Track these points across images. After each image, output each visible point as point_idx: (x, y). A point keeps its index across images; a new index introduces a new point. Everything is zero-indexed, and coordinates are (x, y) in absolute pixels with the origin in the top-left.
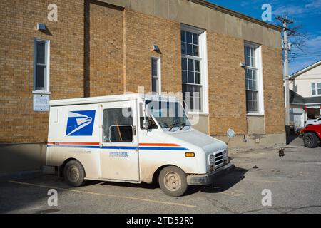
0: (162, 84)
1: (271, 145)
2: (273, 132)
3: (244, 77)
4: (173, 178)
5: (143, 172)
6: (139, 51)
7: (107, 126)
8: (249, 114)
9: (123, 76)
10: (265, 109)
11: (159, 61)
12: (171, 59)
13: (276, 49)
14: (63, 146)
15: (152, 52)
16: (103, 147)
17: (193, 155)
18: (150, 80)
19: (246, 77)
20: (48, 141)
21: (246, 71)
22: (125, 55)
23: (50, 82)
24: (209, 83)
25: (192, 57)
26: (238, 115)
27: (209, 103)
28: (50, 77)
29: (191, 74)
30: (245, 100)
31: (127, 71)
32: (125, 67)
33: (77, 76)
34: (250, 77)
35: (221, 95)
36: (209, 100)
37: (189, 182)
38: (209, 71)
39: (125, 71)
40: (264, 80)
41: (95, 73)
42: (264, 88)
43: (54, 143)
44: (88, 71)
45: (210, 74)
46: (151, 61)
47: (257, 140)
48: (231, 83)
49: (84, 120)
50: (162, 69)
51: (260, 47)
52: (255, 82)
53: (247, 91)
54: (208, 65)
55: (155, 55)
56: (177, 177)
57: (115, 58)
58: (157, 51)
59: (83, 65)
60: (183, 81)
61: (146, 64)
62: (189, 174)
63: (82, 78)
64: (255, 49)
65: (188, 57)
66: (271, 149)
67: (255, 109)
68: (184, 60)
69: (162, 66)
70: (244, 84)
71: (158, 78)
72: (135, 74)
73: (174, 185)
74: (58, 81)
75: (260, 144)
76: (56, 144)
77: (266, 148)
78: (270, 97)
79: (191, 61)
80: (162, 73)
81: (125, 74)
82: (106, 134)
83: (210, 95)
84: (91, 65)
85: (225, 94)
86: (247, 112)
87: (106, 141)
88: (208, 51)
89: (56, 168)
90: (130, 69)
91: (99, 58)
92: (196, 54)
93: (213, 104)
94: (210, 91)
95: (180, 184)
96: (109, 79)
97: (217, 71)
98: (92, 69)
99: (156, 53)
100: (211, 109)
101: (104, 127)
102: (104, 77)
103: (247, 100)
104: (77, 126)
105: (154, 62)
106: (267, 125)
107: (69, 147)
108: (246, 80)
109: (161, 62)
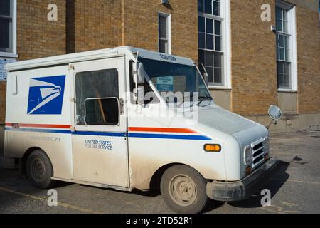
0: (172, 48)
1: (304, 128)
2: (307, 112)
3: (274, 44)
4: (183, 184)
5: (135, 174)
6: (143, 4)
7: (81, 100)
8: (279, 89)
9: (120, 37)
10: (299, 83)
11: (169, 18)
12: (184, 17)
13: (312, 11)
14: (24, 130)
15: (160, 5)
16: (76, 132)
17: (217, 148)
18: (157, 43)
19: (277, 45)
20: (6, 122)
21: (277, 37)
22: (123, 9)
23: (17, 40)
24: (232, 50)
25: (212, 16)
26: (267, 91)
27: (233, 74)
28: (17, 34)
29: (210, 38)
30: (275, 72)
31: (125, 29)
32: (123, 24)
33: (56, 33)
34: (282, 45)
35: (248, 65)
36: (232, 70)
37: (210, 194)
38: (232, 35)
39: (123, 30)
40: (298, 48)
41: (82, 31)
42: (298, 59)
43: (12, 125)
44: (73, 28)
45: (234, 38)
46: (158, 17)
47: (289, 122)
48: (259, 50)
49: (50, 91)
50: (172, 29)
51: (294, 8)
52: (286, 50)
53: (277, 61)
54: (232, 26)
55: (163, 11)
56: (190, 183)
57: (109, 12)
58: (166, 5)
59: (64, 20)
60: (199, 47)
61: (152, 21)
62: (211, 181)
63: (64, 36)
64: (287, 11)
65: (207, 15)
66: (305, 132)
67: (287, 84)
68: (201, 20)
69: (172, 25)
70: (274, 52)
71: (167, 41)
72: (137, 33)
73: (186, 196)
74: (28, 39)
75: (292, 126)
76: (16, 126)
77: (299, 131)
78: (304, 69)
79: (210, 21)
80: (172, 34)
81: (123, 34)
82: (79, 111)
83: (233, 65)
84: (77, 20)
85: (252, 64)
86: (278, 88)
87: (80, 123)
88: (232, 9)
89: (17, 160)
90: (130, 27)
91: (87, 11)
92: (217, 13)
93: (236, 77)
94: (233, 60)
95: (195, 195)
96: (101, 40)
97: (242, 35)
98: (77, 26)
99: (165, 9)
100: (234, 82)
101: (77, 102)
102: (95, 37)
103: (277, 72)
104: (41, 100)
105: (162, 19)
106: (300, 104)
107: (32, 130)
108: (277, 48)
109: (172, 20)
